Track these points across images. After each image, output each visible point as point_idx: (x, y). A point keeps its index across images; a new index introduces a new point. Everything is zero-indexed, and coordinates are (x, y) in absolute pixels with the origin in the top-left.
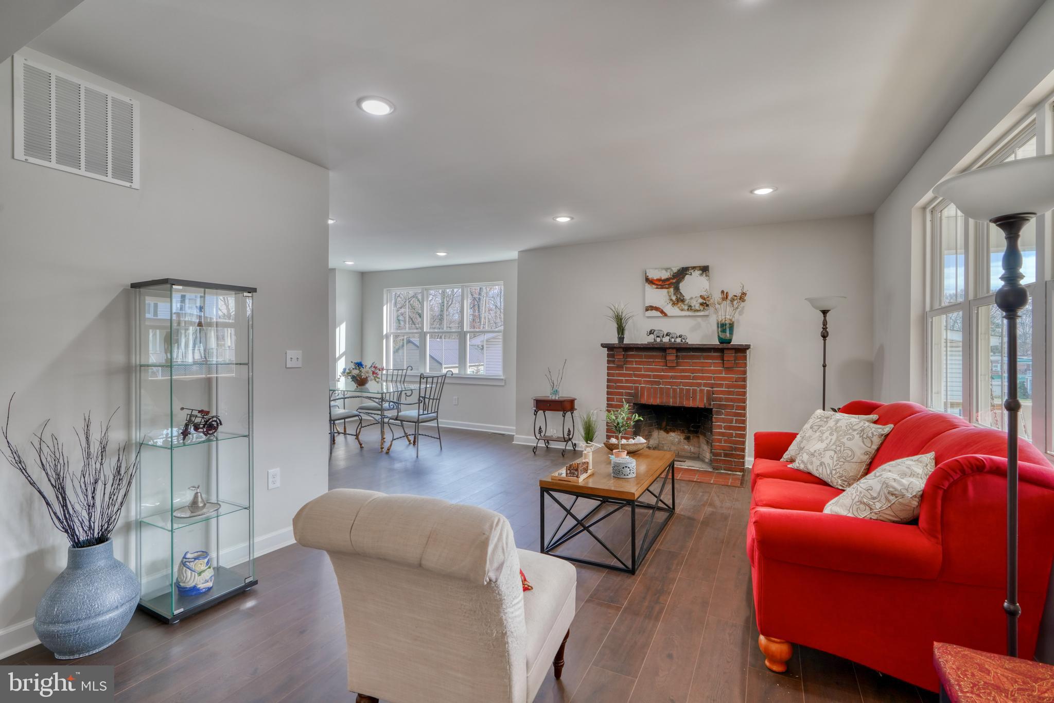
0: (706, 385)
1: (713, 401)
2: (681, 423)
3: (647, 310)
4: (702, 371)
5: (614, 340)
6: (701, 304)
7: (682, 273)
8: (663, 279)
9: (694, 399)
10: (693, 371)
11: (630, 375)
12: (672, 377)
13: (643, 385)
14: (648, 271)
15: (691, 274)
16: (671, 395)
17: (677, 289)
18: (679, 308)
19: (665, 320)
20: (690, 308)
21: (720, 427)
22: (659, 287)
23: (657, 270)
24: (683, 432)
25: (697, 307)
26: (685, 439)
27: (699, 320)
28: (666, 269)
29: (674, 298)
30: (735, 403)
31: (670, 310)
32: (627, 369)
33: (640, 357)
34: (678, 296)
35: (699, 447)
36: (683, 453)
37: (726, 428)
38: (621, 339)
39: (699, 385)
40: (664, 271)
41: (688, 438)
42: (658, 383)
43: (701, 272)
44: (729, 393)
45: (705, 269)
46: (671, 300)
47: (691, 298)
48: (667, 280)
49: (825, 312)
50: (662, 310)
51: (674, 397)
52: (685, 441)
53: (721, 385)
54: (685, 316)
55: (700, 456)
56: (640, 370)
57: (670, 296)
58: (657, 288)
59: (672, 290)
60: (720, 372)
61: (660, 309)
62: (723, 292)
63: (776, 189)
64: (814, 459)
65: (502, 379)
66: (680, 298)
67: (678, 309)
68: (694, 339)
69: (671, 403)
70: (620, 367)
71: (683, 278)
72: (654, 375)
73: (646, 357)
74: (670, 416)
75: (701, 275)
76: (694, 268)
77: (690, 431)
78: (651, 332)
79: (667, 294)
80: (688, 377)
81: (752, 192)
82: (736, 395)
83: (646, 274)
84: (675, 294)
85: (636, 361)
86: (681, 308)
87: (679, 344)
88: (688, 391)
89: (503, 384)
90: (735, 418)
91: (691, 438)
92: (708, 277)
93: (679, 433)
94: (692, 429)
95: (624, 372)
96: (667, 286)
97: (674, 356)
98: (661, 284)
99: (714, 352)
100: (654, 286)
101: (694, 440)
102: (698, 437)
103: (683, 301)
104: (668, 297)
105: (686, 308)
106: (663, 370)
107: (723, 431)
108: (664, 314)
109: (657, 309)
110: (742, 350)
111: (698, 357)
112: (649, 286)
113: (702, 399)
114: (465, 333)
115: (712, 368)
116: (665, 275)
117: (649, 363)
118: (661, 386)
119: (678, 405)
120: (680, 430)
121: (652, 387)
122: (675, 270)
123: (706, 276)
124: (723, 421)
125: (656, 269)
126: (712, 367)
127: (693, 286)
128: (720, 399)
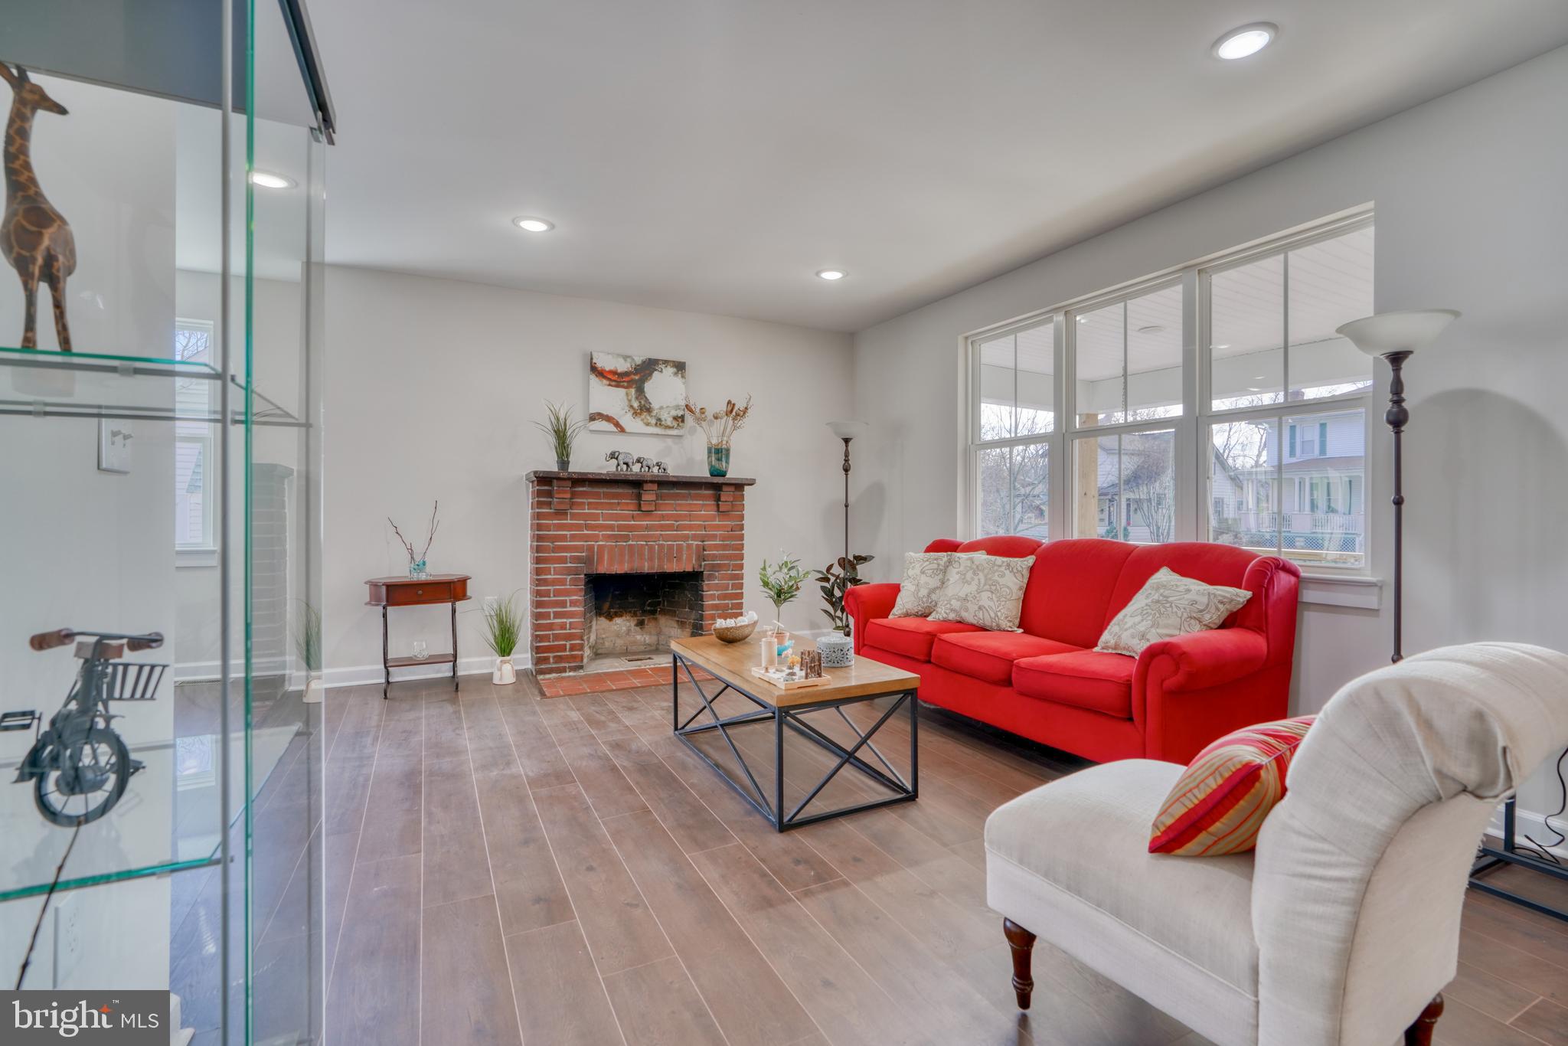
0: (694, 537)
1: (704, 561)
2: (632, 601)
3: (593, 418)
4: (690, 517)
5: (551, 465)
6: (675, 418)
7: (648, 368)
8: (619, 371)
9: (679, 559)
10: (677, 518)
11: (578, 527)
12: (647, 528)
13: (601, 543)
14: (593, 353)
15: (661, 372)
16: (646, 557)
17: (640, 391)
18: (642, 420)
19: (621, 438)
20: (659, 422)
21: (712, 597)
22: (613, 383)
23: (610, 356)
24: (635, 615)
25: (669, 422)
26: (637, 625)
27: (669, 441)
28: (625, 358)
29: (636, 405)
30: (731, 561)
31: (628, 421)
32: (574, 516)
33: (597, 495)
34: (643, 402)
35: (659, 634)
36: (634, 648)
37: (720, 598)
38: (564, 463)
39: (686, 538)
40: (621, 360)
41: (641, 624)
42: (626, 538)
43: (675, 370)
44: (725, 547)
45: (680, 367)
46: (632, 407)
47: (661, 408)
48: (626, 374)
49: (847, 441)
50: (617, 422)
51: (651, 559)
52: (638, 629)
53: (714, 537)
54: (652, 435)
55: (661, 647)
56: (595, 517)
57: (630, 401)
58: (610, 385)
59: (633, 391)
60: (713, 518)
61: (614, 419)
62: (729, 402)
63: (846, 275)
64: (969, 605)
66: (644, 405)
67: (641, 423)
68: (675, 469)
69: (646, 568)
70: (561, 513)
71: (650, 375)
72: (618, 526)
73: (607, 496)
74: (617, 593)
75: (676, 374)
76: (666, 362)
77: (644, 612)
79: (625, 398)
80: (670, 528)
82: (733, 550)
83: (592, 359)
84: (637, 398)
85: (589, 503)
86: (645, 421)
87: (636, 474)
88: (671, 547)
90: (731, 582)
91: (646, 622)
92: (684, 380)
93: (628, 618)
94: (648, 608)
95: (569, 521)
96: (625, 384)
97: (653, 494)
98: (616, 379)
99: (705, 490)
100: (605, 382)
101: (650, 626)
102: (656, 619)
103: (649, 410)
104: (627, 403)
105: (653, 421)
106: (633, 518)
107: (717, 602)
108: (622, 430)
109: (608, 419)
110: (739, 486)
111: (684, 497)
112: (597, 379)
113: (689, 559)
115: (703, 512)
116: (623, 366)
117: (611, 506)
118: (630, 542)
119: (656, 571)
120: (630, 612)
121: (616, 546)
122: (638, 361)
123: (683, 377)
124: (717, 587)
125: (609, 354)
126: (702, 508)
127: (663, 390)
128: (714, 557)
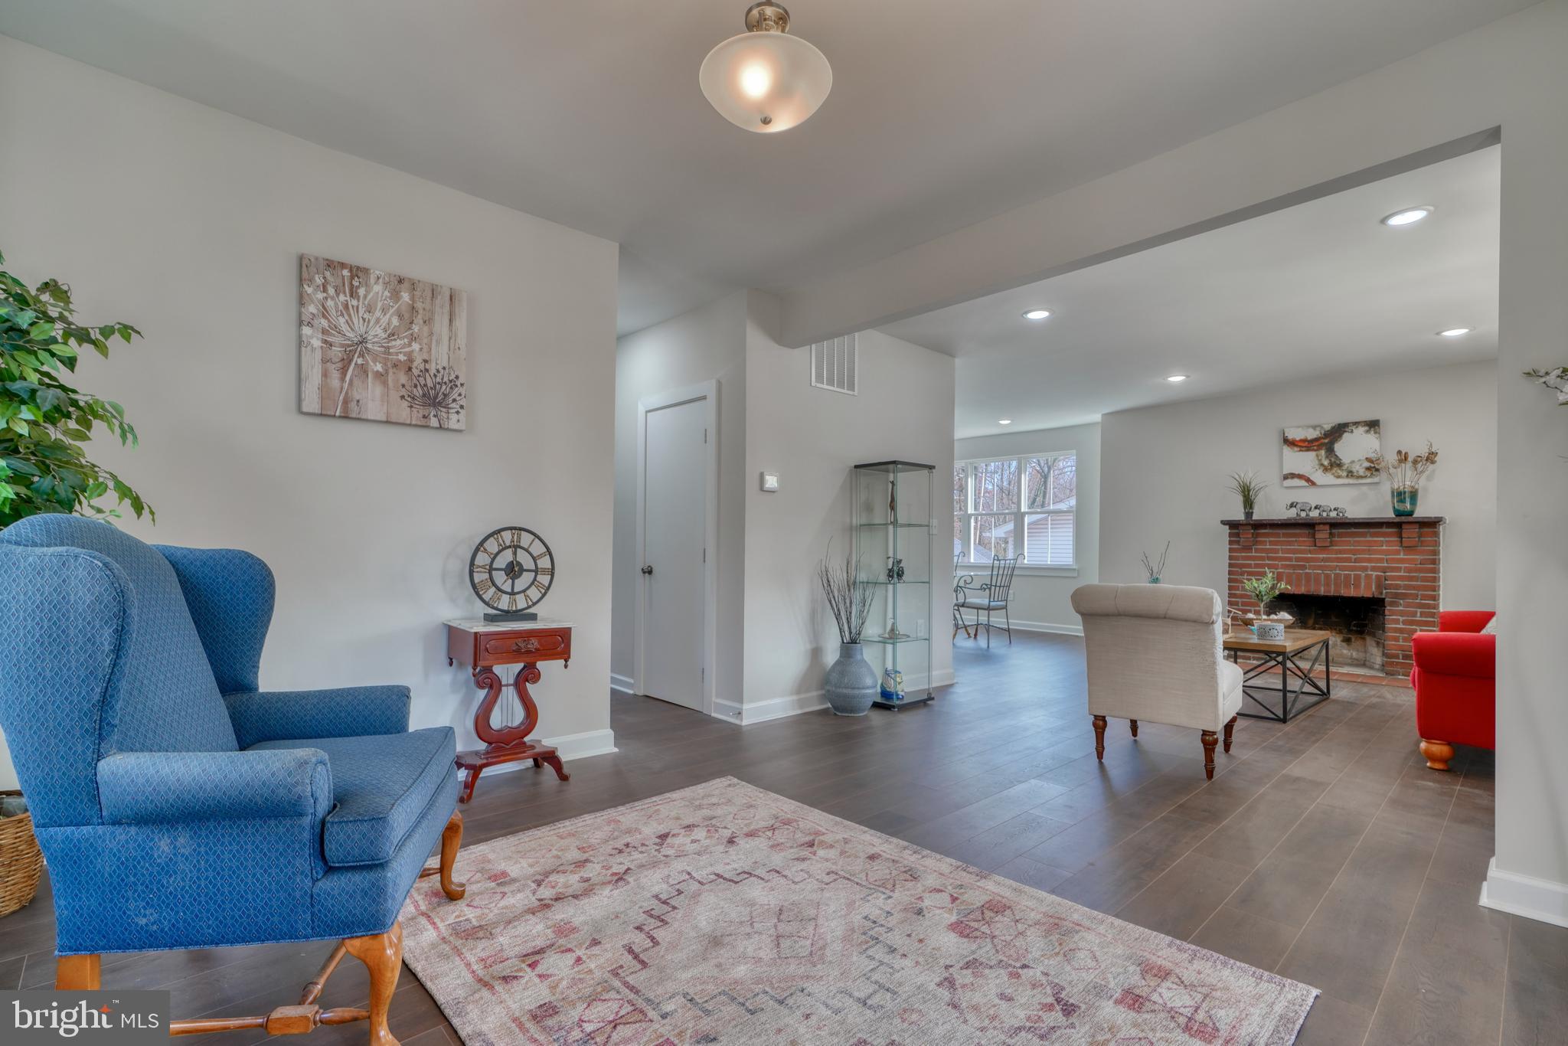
0: (1374, 569)
1: (1386, 589)
2: (1336, 620)
3: (1286, 477)
4: (1369, 552)
5: (1239, 515)
6: (1368, 469)
7: (1338, 431)
8: (1309, 439)
9: (1357, 586)
10: (1354, 552)
11: (1262, 558)
12: (1323, 560)
13: (1280, 570)
14: (1286, 430)
15: (1352, 432)
16: (1323, 582)
17: (1330, 450)
18: (1333, 474)
19: (1313, 490)
20: (1350, 474)
21: (1397, 621)
22: (1303, 449)
23: (1300, 429)
24: (1340, 632)
25: (1362, 472)
26: (1343, 641)
27: (1365, 488)
28: (1314, 427)
29: (1326, 463)
30: (1419, 590)
31: (1319, 477)
32: (1257, 551)
33: (1278, 536)
34: (1333, 460)
35: (1365, 652)
36: (1341, 659)
37: (1404, 623)
38: (1249, 515)
39: (1365, 569)
40: (1311, 430)
41: (1347, 641)
42: (1303, 567)
43: (1367, 428)
44: (1411, 579)
45: (1373, 425)
46: (1322, 465)
47: (1353, 462)
48: (1316, 440)
50: (1309, 478)
51: (1327, 584)
52: (1344, 644)
53: (1398, 569)
54: (1343, 485)
55: (1367, 663)
56: (1276, 551)
57: (1320, 460)
58: (1301, 451)
59: (1323, 452)
60: (1397, 552)
61: (1304, 476)
62: (1399, 452)
63: (1471, 330)
65: (1075, 569)
66: (1335, 462)
67: (1332, 476)
68: (1356, 511)
69: (1322, 591)
70: (1248, 549)
71: (1340, 436)
72: (1296, 558)
73: (1285, 535)
74: (1320, 612)
75: (1367, 432)
76: (1356, 424)
77: (1350, 631)
78: (1292, 505)
79: (1316, 459)
80: (1348, 560)
81: (1438, 334)
82: (1421, 582)
83: (1284, 434)
84: (1327, 457)
85: (1270, 542)
86: (1336, 474)
87: (1334, 518)
88: (1347, 577)
89: (1076, 575)
90: (1419, 610)
91: (1353, 640)
92: (1377, 435)
93: (1334, 634)
94: (1354, 628)
95: (1253, 554)
96: (1315, 448)
97: (1326, 533)
98: (1306, 445)
99: (1386, 528)
100: (1296, 449)
101: (1357, 643)
102: (1364, 639)
103: (1340, 465)
104: (1317, 462)
105: (1345, 474)
106: (1310, 552)
107: (1401, 626)
108: (1313, 484)
109: (1300, 477)
110: (1431, 525)
111: (1364, 535)
112: (1289, 449)
113: (1368, 586)
114: (1023, 514)
115: (1384, 548)
116: (1312, 434)
117: (1289, 543)
118: (1307, 571)
119: (1332, 594)
120: (1335, 629)
121: (1294, 573)
122: (1328, 427)
123: (1375, 433)
124: (1402, 613)
125: (1299, 427)
126: (1385, 546)
127: (1355, 447)
128: (1397, 587)
